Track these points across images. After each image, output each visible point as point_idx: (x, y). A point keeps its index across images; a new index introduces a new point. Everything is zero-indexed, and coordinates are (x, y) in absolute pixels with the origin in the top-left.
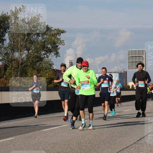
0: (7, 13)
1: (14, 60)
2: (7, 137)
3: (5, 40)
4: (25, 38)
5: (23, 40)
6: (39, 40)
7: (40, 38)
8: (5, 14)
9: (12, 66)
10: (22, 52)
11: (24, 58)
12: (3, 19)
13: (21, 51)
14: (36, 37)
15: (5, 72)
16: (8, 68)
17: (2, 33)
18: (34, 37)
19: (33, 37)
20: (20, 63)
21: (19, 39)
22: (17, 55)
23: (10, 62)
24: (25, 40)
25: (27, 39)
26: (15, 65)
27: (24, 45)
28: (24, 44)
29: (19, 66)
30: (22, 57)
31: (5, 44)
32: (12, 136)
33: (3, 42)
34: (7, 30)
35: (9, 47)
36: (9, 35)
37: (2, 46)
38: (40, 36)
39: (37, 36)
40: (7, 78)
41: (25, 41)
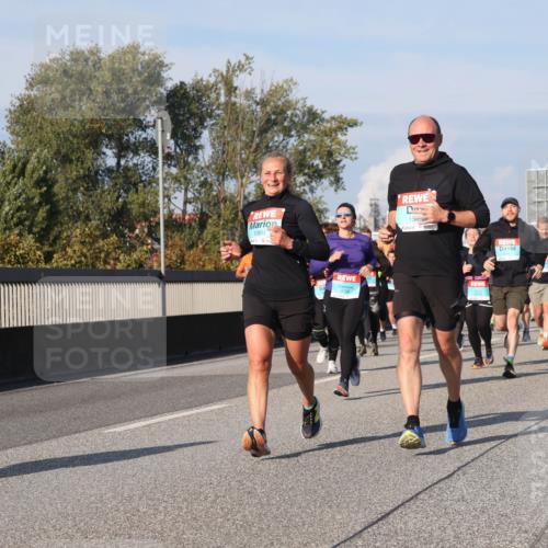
0: (210, 76)
1: (225, 200)
2: (208, 402)
3: (201, 147)
4: (252, 142)
5: (247, 146)
6: (290, 146)
7: (293, 141)
8: (202, 80)
9: (219, 216)
10: (244, 180)
11: (249, 193)
12: (197, 91)
13: (242, 177)
14: (281, 138)
15: (202, 232)
16: (210, 221)
17: (195, 129)
18: (276, 139)
19: (273, 138)
20: (241, 207)
21: (239, 145)
22: (231, 186)
23: (215, 205)
24: (254, 145)
25: (258, 146)
26: (226, 213)
27: (249, 162)
28: (251, 158)
29: (237, 215)
30: (246, 193)
31: (200, 157)
32: (221, 400)
33: (197, 154)
34: (205, 120)
35: (210, 165)
36: (211, 133)
37: (193, 163)
38: (292, 136)
39: (285, 135)
40: (207, 247)
41: (252, 150)
